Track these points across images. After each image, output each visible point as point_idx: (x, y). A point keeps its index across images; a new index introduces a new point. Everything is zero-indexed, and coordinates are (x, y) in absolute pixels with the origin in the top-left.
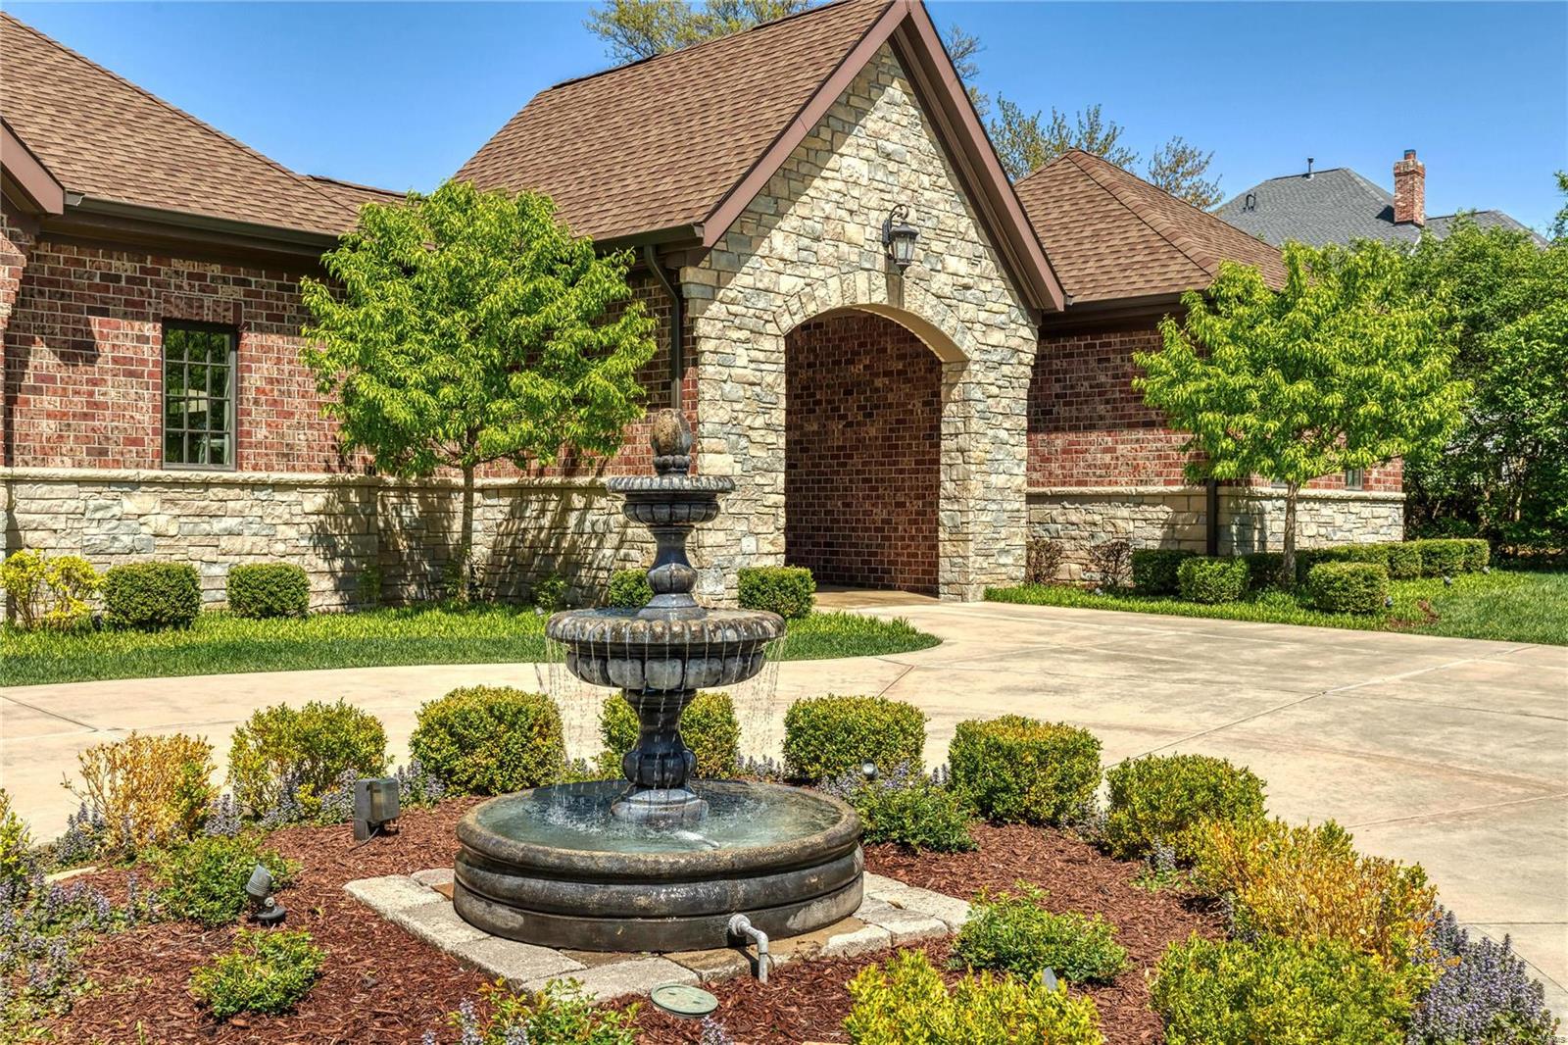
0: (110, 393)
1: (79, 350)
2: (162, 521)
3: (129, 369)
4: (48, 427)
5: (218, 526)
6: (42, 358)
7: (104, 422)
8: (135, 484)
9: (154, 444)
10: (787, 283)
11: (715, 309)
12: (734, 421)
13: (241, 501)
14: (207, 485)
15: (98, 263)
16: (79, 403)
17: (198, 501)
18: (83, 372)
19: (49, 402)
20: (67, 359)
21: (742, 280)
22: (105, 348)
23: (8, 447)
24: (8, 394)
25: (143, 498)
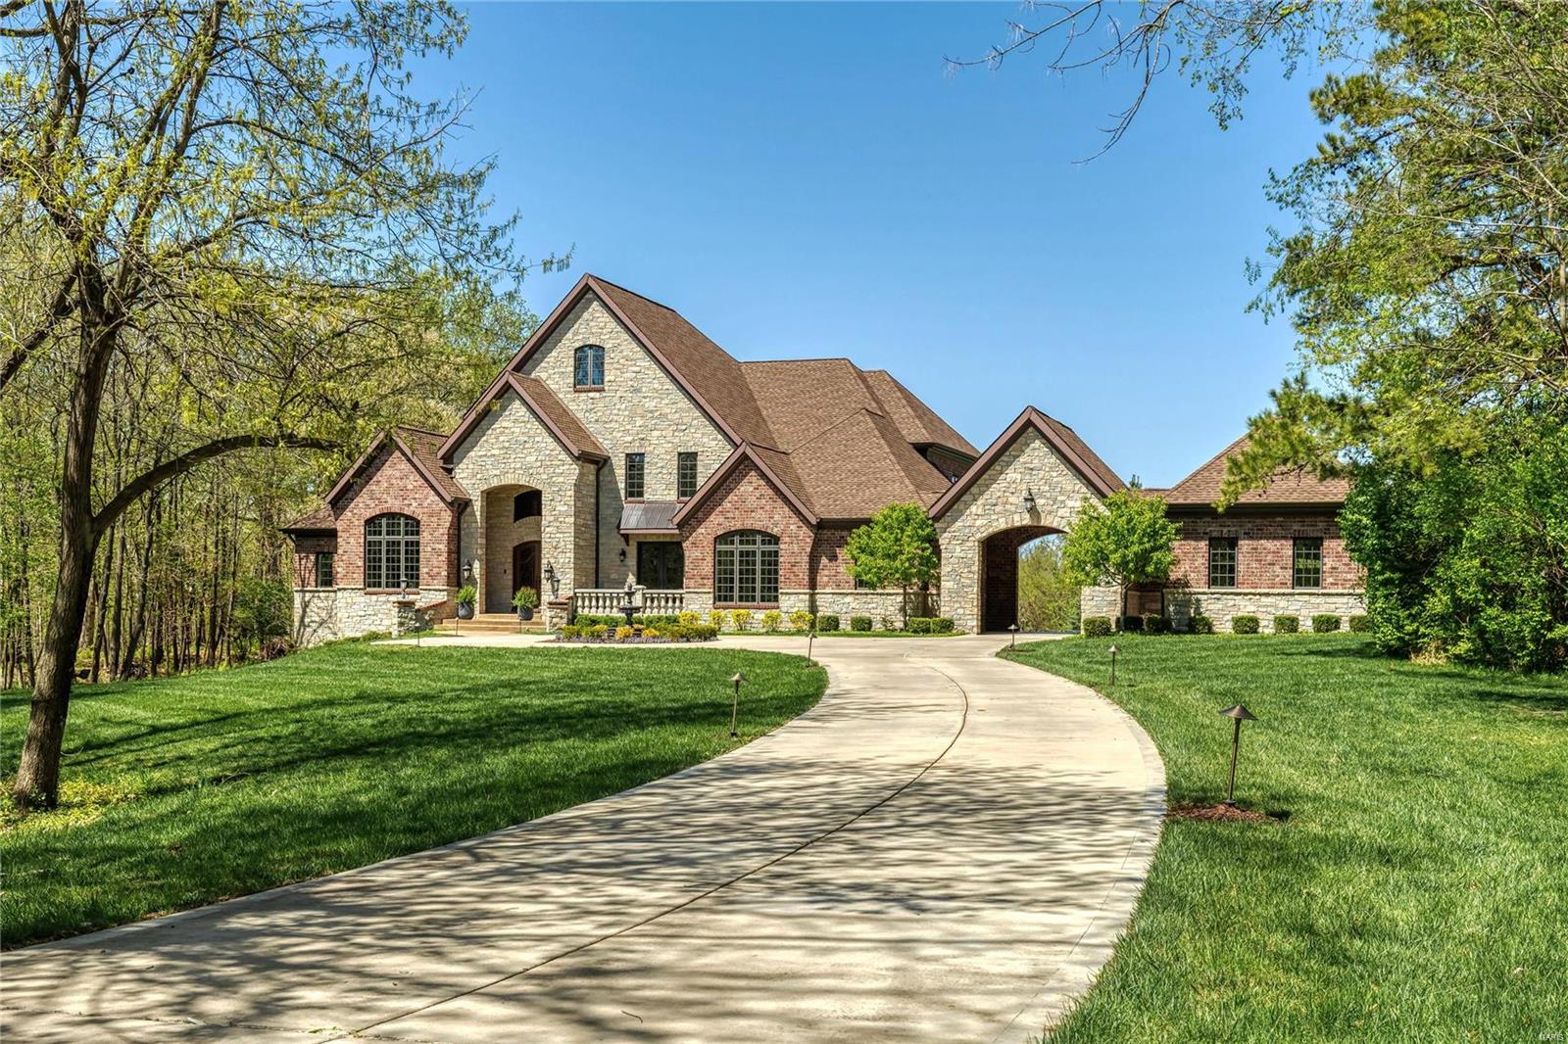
0: (842, 569)
1: (833, 558)
2: (853, 605)
3: (846, 562)
4: (825, 579)
5: (870, 606)
6: (824, 560)
7: (840, 577)
8: (847, 594)
9: (853, 583)
10: (978, 523)
11: (945, 535)
12: (954, 570)
13: (877, 599)
14: (866, 594)
15: (836, 533)
16: (833, 572)
17: (864, 599)
18: (834, 563)
19: (826, 572)
20: (830, 560)
21: (959, 524)
22: (840, 557)
23: (813, 585)
24: (813, 571)
25: (849, 599)
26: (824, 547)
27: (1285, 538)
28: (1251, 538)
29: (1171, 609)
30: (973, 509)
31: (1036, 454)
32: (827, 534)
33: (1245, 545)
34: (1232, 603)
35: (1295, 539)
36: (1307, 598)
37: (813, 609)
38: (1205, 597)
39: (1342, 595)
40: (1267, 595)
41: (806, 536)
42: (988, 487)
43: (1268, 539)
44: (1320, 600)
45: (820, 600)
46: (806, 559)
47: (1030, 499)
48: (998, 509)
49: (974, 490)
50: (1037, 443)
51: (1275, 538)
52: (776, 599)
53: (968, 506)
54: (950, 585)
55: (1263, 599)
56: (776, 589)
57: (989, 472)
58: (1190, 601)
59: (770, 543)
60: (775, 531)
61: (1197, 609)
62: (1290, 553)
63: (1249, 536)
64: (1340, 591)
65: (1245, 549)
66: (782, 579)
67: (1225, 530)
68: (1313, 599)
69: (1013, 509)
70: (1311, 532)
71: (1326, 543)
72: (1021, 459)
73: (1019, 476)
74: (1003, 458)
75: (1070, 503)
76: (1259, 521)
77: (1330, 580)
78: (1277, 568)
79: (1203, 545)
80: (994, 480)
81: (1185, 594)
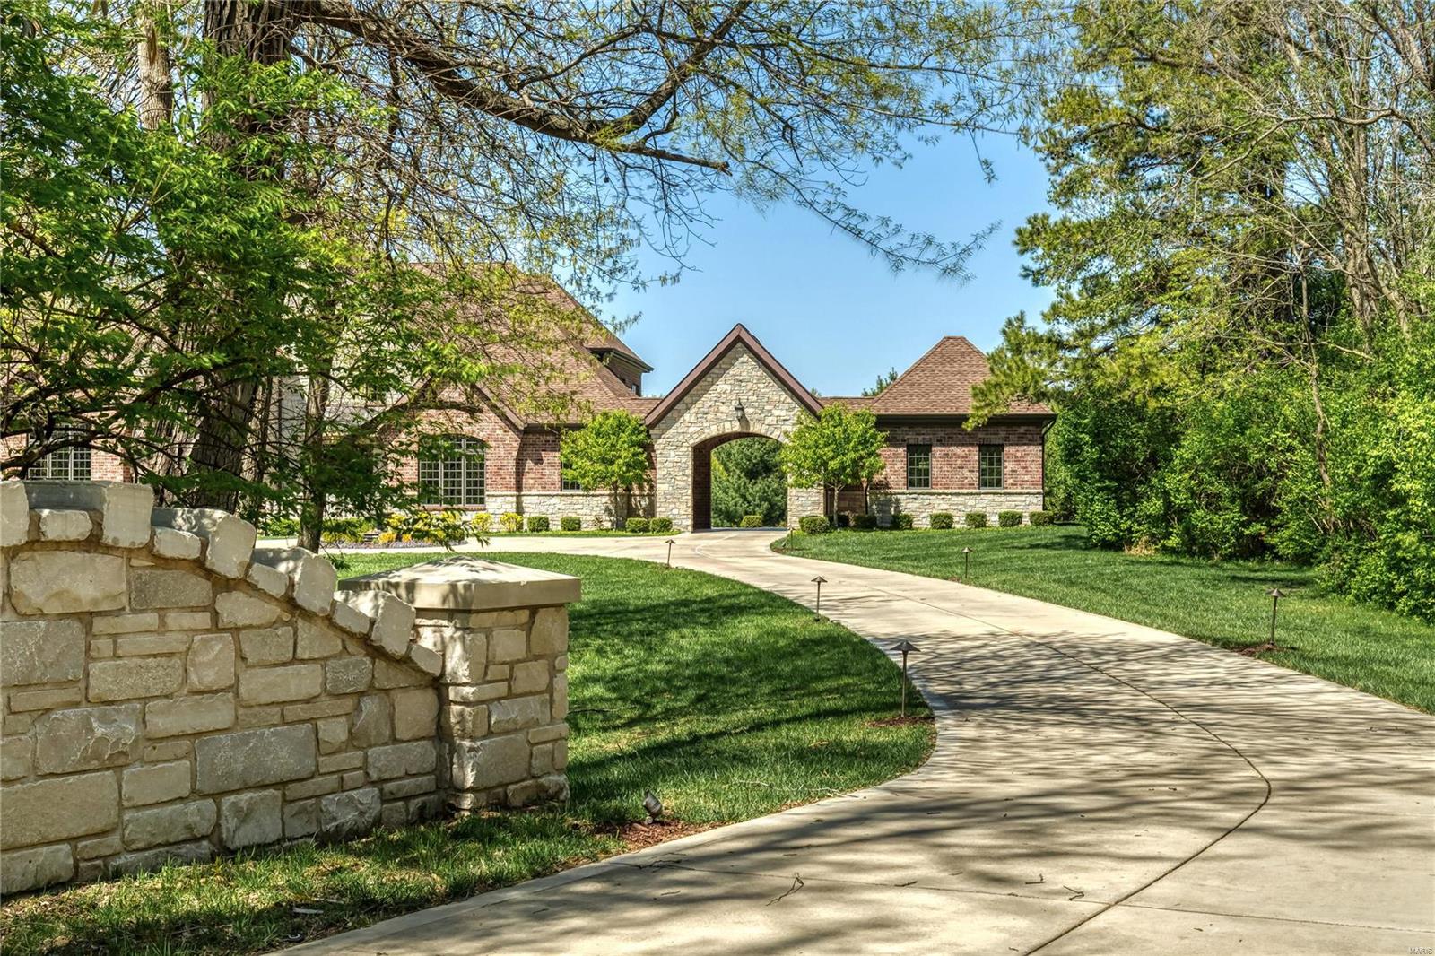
0: (547, 472)
1: (539, 461)
2: (561, 506)
3: (552, 465)
4: (531, 481)
5: (578, 507)
6: (530, 464)
7: (546, 479)
8: (553, 496)
9: (558, 485)
10: (692, 430)
11: (660, 441)
12: (668, 473)
13: (582, 500)
14: (572, 495)
15: (543, 438)
16: (539, 475)
17: (569, 500)
18: (540, 467)
19: (532, 475)
20: (536, 464)
21: (672, 431)
22: (545, 460)
23: (519, 487)
24: (519, 474)
25: (555, 500)
26: (530, 450)
27: (972, 445)
28: (943, 445)
29: (874, 507)
30: (687, 417)
31: (744, 366)
32: (532, 438)
33: (938, 451)
34: (927, 502)
35: (981, 446)
36: (991, 497)
37: (520, 510)
38: (904, 497)
39: (1021, 494)
40: (958, 494)
41: (512, 441)
42: (700, 397)
43: (957, 445)
44: (1003, 498)
45: (526, 501)
46: (513, 463)
47: (740, 408)
48: (710, 417)
49: (687, 399)
50: (745, 358)
51: (963, 445)
52: (482, 501)
53: (681, 414)
54: (665, 487)
55: (955, 498)
56: (482, 492)
57: (701, 383)
58: (890, 500)
59: (474, 447)
60: (481, 436)
61: (897, 507)
62: (977, 457)
63: (941, 443)
64: (1019, 491)
65: (938, 454)
66: (489, 482)
67: (921, 438)
68: (997, 498)
69: (724, 417)
70: (994, 440)
71: (1006, 449)
72: (731, 372)
73: (729, 388)
74: (714, 370)
75: (776, 412)
76: (949, 430)
77: (1011, 481)
78: (965, 471)
79: (902, 450)
80: (706, 391)
81: (886, 494)
